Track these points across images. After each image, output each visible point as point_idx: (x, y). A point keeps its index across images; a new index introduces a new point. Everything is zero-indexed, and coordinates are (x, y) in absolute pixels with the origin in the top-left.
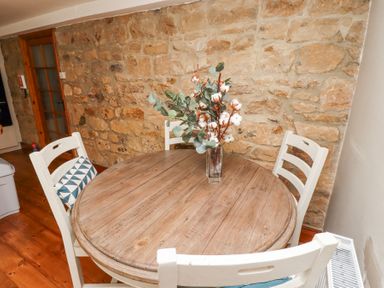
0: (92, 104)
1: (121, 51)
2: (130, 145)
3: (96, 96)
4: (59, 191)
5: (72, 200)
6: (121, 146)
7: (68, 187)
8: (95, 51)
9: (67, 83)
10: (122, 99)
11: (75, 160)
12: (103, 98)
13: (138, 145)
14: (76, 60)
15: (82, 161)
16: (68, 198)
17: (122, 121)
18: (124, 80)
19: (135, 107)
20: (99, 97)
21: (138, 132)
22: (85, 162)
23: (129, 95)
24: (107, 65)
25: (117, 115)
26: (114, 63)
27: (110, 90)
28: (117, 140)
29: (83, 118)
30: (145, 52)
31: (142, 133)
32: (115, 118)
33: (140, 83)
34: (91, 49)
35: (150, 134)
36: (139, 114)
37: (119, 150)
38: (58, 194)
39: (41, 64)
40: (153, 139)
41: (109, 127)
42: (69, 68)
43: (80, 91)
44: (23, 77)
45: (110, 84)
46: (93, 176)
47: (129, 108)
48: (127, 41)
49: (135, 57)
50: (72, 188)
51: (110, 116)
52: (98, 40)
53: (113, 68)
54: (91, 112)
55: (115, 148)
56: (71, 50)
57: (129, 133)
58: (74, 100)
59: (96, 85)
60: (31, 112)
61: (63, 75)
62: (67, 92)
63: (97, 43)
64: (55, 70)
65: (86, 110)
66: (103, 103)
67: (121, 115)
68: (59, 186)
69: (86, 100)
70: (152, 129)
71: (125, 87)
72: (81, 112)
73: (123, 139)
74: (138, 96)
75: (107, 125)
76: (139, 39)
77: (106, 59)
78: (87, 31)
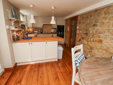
0: (84, 36)
1: (98, 19)
2: (94, 51)
3: (86, 34)
4: (76, 61)
5: (78, 65)
6: (90, 50)
7: (78, 60)
8: (89, 20)
9: (78, 30)
10: (95, 35)
11: (80, 52)
12: (88, 34)
13: (97, 52)
14: (82, 23)
15: (82, 53)
16: (77, 63)
17: (93, 42)
18: (97, 29)
19: (99, 39)
20: (87, 34)
21: (98, 47)
22: (83, 54)
23: (98, 34)
24: (92, 24)
25: (91, 40)
26: (95, 24)
27: (91, 32)
28: (89, 48)
29: (80, 39)
30: (109, 19)
31: (100, 48)
32: (90, 41)
33: (104, 30)
34: (88, 20)
35: (103, 49)
36: (101, 41)
37: (89, 51)
38: (75, 61)
39: (73, 25)
40: (104, 52)
41: (88, 43)
42: (80, 26)
43: (81, 32)
44: (68, 28)
45: (91, 31)
46: (84, 59)
47: (97, 39)
48: (102, 16)
49: (104, 21)
50: (79, 61)
51: (89, 40)
52: (91, 17)
53: (94, 25)
54: (83, 38)
55: (88, 50)
56: (81, 21)
57: (94, 47)
58: (79, 34)
59: (86, 30)
60: (68, 36)
61: (78, 28)
62: (78, 32)
63: (90, 18)
64: (76, 26)
65: (82, 37)
66: (88, 36)
67: (93, 41)
68: (76, 59)
69: (82, 34)
70: (105, 48)
71: (97, 31)
72: (80, 38)
73: (91, 48)
74: (101, 35)
75: (87, 43)
76: (107, 15)
77: (92, 23)
78: (88, 15)
